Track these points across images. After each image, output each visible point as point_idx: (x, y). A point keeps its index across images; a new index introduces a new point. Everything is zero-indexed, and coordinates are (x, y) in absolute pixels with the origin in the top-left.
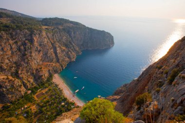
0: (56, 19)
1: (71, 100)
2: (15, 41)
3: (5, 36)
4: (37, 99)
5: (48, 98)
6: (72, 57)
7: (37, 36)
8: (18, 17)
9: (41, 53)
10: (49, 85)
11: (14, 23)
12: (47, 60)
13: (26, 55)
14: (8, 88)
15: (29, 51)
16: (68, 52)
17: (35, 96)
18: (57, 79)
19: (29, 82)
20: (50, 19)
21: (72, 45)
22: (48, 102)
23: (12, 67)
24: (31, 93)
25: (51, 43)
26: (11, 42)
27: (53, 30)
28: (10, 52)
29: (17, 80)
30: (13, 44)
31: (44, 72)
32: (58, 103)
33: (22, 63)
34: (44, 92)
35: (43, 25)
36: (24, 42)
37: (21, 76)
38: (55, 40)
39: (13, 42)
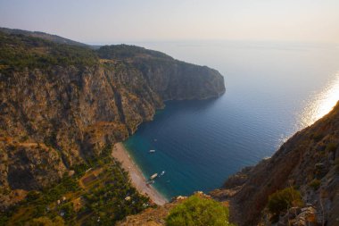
0: (122, 47)
1: (143, 193)
2: (53, 84)
3: (40, 75)
4: (83, 187)
5: (102, 185)
6: (147, 112)
7: (90, 76)
8: (62, 45)
9: (95, 104)
10: (105, 163)
11: (54, 54)
12: (104, 117)
13: (70, 107)
14: (38, 163)
15: (76, 101)
16: (140, 105)
17: (80, 181)
18: (120, 153)
19: (73, 154)
20: (113, 47)
21: (148, 91)
22: (102, 193)
23: (47, 128)
24: (74, 175)
25: (113, 88)
26: (48, 85)
27: (116, 65)
28: (46, 103)
29: (53, 150)
30: (52, 88)
31: (97, 138)
32: (119, 196)
33: (63, 121)
34: (96, 175)
36: (69, 85)
37: (59, 144)
38: (119, 82)
39: (51, 86)
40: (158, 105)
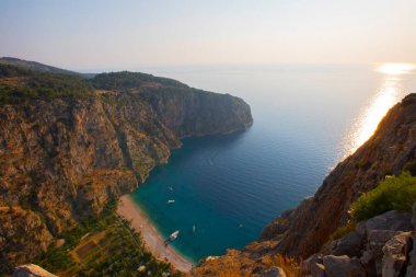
0: (124, 74)
1: (161, 259)
2: (33, 124)
3: (13, 113)
4: (78, 260)
6: (160, 154)
7: (84, 111)
8: (43, 74)
9: (91, 148)
10: (108, 223)
11: (34, 85)
13: (57, 153)
14: (11, 234)
15: (65, 144)
16: (151, 144)
17: (74, 254)
18: (128, 209)
19: (62, 217)
20: (112, 75)
21: (160, 127)
22: (107, 265)
23: (24, 184)
24: (65, 245)
25: (115, 126)
26: (25, 126)
27: (117, 98)
28: (21, 149)
29: (33, 213)
30: (29, 130)
31: (96, 191)
32: (129, 268)
33: (48, 173)
34: (96, 242)
35: (97, 88)
36: (55, 125)
37: (42, 204)
38: (123, 118)
39: (29, 127)
40: (173, 144)
